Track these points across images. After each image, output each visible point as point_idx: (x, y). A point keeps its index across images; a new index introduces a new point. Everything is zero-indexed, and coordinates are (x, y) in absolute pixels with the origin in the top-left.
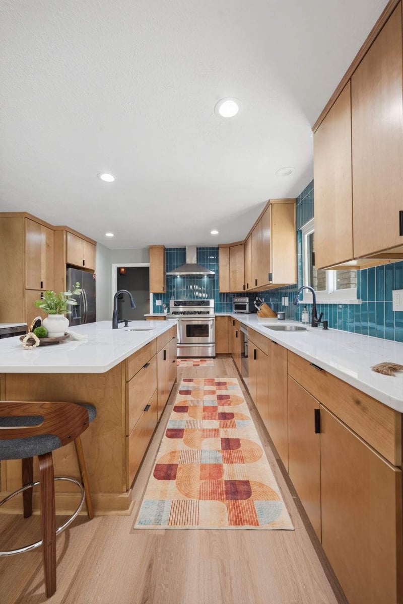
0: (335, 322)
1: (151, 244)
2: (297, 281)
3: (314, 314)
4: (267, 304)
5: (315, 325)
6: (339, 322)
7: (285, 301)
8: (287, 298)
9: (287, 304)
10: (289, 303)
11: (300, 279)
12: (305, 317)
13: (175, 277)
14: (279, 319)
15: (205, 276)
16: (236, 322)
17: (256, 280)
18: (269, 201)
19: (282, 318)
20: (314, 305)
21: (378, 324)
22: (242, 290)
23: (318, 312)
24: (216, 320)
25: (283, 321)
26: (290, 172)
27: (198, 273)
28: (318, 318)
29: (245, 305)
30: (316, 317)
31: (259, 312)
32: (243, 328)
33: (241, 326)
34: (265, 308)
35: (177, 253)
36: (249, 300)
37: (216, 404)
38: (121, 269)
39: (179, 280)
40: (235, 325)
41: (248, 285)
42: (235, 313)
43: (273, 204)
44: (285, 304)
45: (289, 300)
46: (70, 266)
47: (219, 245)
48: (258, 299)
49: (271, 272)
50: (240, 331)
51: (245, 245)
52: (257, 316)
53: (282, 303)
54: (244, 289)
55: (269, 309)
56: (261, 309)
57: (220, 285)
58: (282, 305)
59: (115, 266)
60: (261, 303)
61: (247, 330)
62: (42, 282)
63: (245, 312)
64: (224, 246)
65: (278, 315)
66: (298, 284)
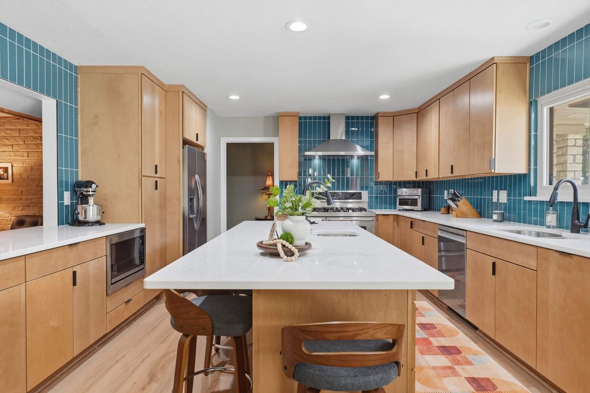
1: (281, 110)
2: (529, 170)
3: (576, 215)
4: (468, 199)
5: (576, 230)
8: (504, 193)
9: (504, 200)
10: (508, 200)
11: (532, 167)
12: (551, 218)
13: (310, 159)
14: (495, 221)
15: (356, 157)
16: (415, 224)
17: (452, 166)
18: (493, 59)
19: (499, 220)
20: (576, 204)
22: (413, 178)
24: (377, 220)
25: (506, 223)
26: (547, 24)
27: (342, 153)
29: (416, 200)
30: (578, 219)
31: (455, 211)
32: (446, 233)
33: (441, 230)
34: (463, 204)
35: (315, 123)
36: (423, 193)
37: (425, 336)
38: (230, 146)
39: (317, 162)
40: (414, 228)
41: (427, 170)
42: (400, 210)
43: (497, 64)
44: (498, 199)
45: (509, 195)
46: (185, 142)
47: (378, 113)
48: (454, 192)
49: (493, 157)
50: (439, 236)
51: (419, 113)
52: (450, 215)
53: (492, 199)
54: (416, 177)
55: (470, 206)
56: (457, 205)
57: (379, 171)
58: (492, 203)
59: (224, 141)
60: (459, 197)
61: (464, 236)
62: (156, 166)
63: (415, 209)
64: (386, 115)
65: (493, 215)
66: (529, 174)
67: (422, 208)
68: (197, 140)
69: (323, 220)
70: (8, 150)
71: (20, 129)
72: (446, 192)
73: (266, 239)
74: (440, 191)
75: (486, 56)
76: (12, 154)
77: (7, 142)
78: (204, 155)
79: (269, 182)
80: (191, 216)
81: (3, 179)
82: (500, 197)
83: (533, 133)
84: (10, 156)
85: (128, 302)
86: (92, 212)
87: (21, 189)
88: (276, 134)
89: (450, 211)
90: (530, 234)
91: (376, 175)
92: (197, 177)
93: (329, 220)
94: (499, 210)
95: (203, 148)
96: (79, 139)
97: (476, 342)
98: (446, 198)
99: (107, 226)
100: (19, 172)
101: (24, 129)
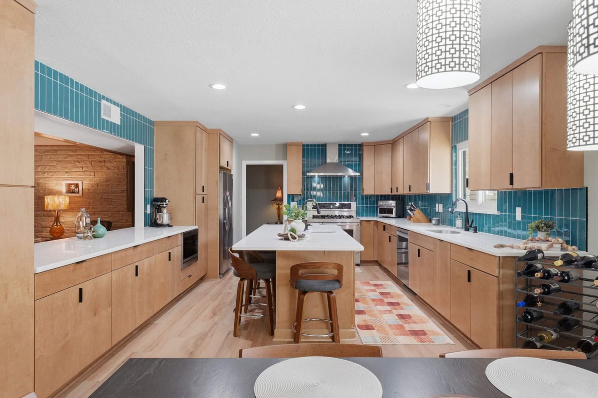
0: (483, 227)
1: (288, 141)
2: (452, 191)
3: (467, 221)
4: (421, 209)
5: (467, 229)
6: (486, 228)
7: (439, 208)
8: (441, 206)
9: (441, 210)
10: (443, 210)
11: (454, 189)
12: (459, 222)
13: (311, 177)
14: (434, 225)
15: (347, 177)
16: (386, 228)
17: (410, 186)
18: (428, 118)
20: (467, 213)
21: (513, 229)
22: (389, 193)
23: (469, 219)
24: (361, 225)
25: (438, 226)
27: (336, 174)
28: (470, 224)
29: (392, 209)
30: (468, 223)
31: (413, 217)
33: (399, 231)
34: (417, 213)
35: (315, 149)
36: (396, 204)
37: (382, 298)
38: (248, 167)
39: (317, 179)
40: (386, 230)
41: (397, 188)
42: (380, 217)
43: (431, 122)
44: (438, 210)
45: (443, 207)
46: (221, 168)
47: (363, 143)
48: (412, 204)
49: (429, 183)
50: (397, 235)
51: (393, 144)
52: (410, 221)
53: (435, 209)
54: (391, 192)
55: (422, 214)
56: (414, 214)
57: (364, 187)
58: (435, 212)
59: (244, 164)
60: (415, 208)
62: (203, 187)
63: (390, 217)
64: (369, 144)
65: (433, 221)
66: (452, 193)
67: (395, 216)
68: (228, 166)
70: (79, 170)
71: (88, 155)
73: (282, 232)
75: (424, 116)
76: (82, 174)
77: (78, 164)
78: (231, 176)
79: (279, 194)
80: (225, 221)
81: (74, 193)
83: (454, 167)
84: (81, 175)
85: (190, 276)
86: (165, 218)
87: (88, 201)
88: (285, 158)
91: (362, 190)
92: (228, 193)
94: (437, 217)
95: (230, 171)
96: (155, 169)
97: (412, 301)
99: (174, 228)
100: (87, 187)
101: (91, 155)
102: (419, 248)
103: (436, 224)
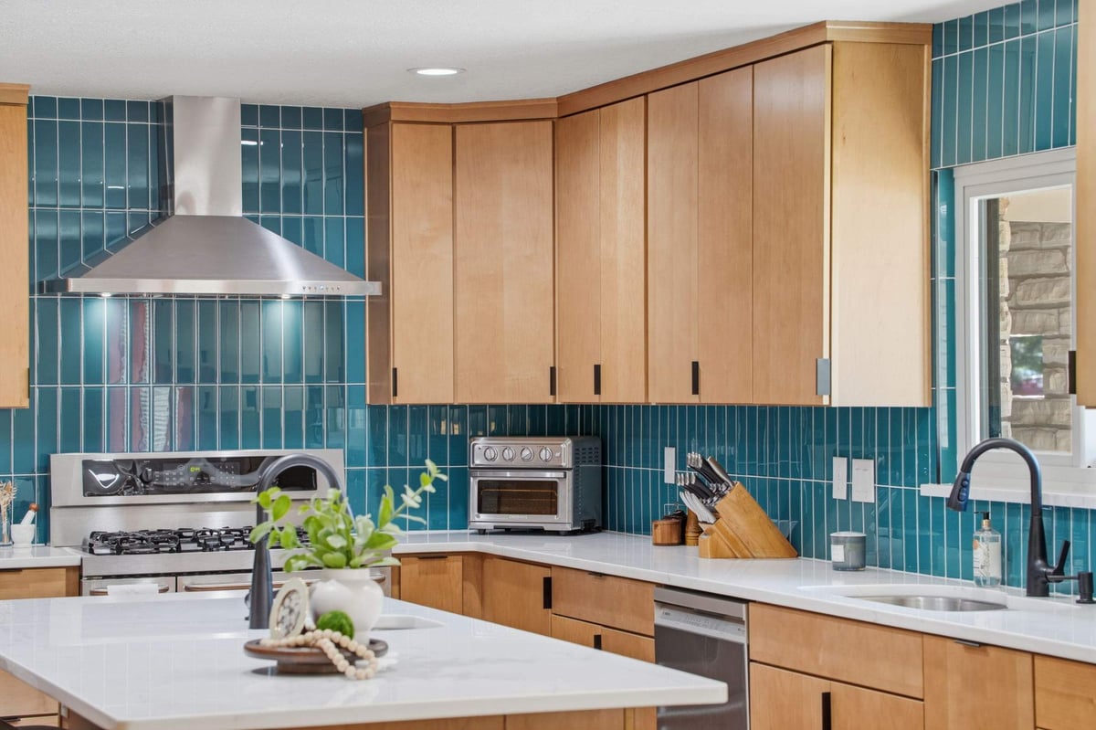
2: (934, 396)
3: (1039, 544)
4: (751, 486)
5: (1039, 587)
7: (854, 480)
8: (865, 469)
9: (865, 492)
10: (881, 495)
11: (943, 386)
12: (986, 554)
14: (839, 567)
15: (285, 297)
16: (562, 588)
17: (695, 366)
18: (820, 26)
19: (851, 563)
20: (1036, 509)
22: (538, 394)
23: (1049, 535)
24: (397, 578)
29: (551, 488)
30: (1044, 556)
31: (710, 532)
32: (683, 615)
33: (663, 604)
34: (737, 508)
36: (577, 456)
39: (104, 315)
40: (558, 605)
41: (597, 369)
42: (482, 532)
43: (835, 44)
44: (849, 488)
45: (881, 477)
47: (386, 106)
48: (705, 463)
49: (826, 356)
50: (658, 628)
51: (561, 124)
52: (690, 550)
53: (830, 487)
54: (553, 392)
55: (758, 513)
56: (714, 512)
57: (399, 361)
58: (832, 502)
60: (723, 481)
61: (739, 621)
63: (547, 528)
64: (422, 117)
65: (833, 547)
66: (934, 409)
67: (575, 523)
69: (165, 590)
72: (670, 454)
74: (646, 448)
82: (854, 483)
83: (942, 277)
89: (690, 534)
90: (931, 603)
93: (188, 589)
94: (854, 530)
98: (669, 479)
102: (825, 686)
103: (852, 561)
